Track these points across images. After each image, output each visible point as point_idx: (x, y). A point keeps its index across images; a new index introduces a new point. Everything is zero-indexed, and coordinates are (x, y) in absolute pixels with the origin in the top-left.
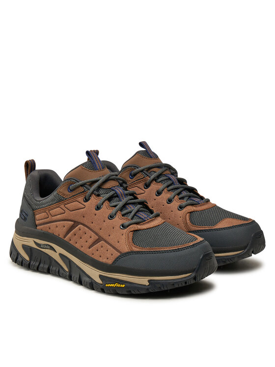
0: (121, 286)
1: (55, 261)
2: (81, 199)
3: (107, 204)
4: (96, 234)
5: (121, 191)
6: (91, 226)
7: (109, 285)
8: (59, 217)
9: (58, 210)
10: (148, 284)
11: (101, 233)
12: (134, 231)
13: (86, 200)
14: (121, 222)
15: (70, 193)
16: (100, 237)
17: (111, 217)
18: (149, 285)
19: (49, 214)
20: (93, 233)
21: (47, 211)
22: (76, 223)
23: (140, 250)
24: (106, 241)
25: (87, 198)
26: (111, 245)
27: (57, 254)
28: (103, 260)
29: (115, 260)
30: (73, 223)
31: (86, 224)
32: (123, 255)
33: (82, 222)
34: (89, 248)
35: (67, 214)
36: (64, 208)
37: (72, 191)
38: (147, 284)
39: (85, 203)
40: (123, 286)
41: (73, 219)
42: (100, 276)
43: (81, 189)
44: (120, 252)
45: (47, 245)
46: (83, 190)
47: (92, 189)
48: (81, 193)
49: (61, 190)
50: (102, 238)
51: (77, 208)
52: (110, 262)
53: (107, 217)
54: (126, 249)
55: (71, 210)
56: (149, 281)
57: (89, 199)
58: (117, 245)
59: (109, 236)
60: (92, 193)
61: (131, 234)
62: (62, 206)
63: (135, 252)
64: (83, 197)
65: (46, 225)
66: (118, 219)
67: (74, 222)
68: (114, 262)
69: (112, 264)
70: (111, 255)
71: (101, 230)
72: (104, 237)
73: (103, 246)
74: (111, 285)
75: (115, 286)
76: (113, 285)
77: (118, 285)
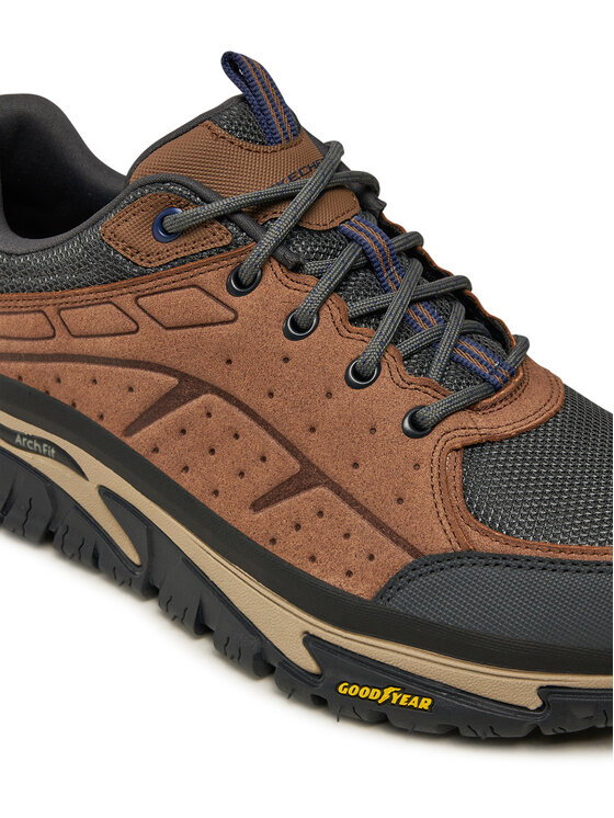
0: (414, 701)
1: (78, 507)
2: (215, 277)
3: (336, 313)
4: (292, 449)
5: (382, 242)
6: (266, 407)
7: (354, 690)
8: (105, 346)
9: (103, 316)
10: (539, 703)
11: (316, 449)
12: (466, 447)
13: (243, 284)
14: (406, 400)
15: (162, 247)
16: (305, 462)
17: (361, 376)
18: (539, 709)
19: (56, 322)
20: (273, 441)
21: (50, 311)
22: (189, 386)
23: (509, 550)
24: (338, 490)
25: (245, 277)
26: (364, 512)
27: (91, 485)
29: (389, 586)
30: (173, 381)
31: (241, 394)
32: (425, 564)
33: (218, 382)
34: (257, 506)
36: (134, 311)
37: (173, 236)
38: (534, 702)
39: (236, 301)
40: (426, 704)
41: (175, 364)
42: (310, 641)
43: (221, 235)
44: (412, 551)
45: (41, 441)
46: (227, 241)
47: (269, 239)
48: (219, 250)
49: (120, 228)
50: (322, 474)
51: (196, 320)
52: (362, 588)
53: (341, 374)
54: (438, 540)
55: (168, 322)
56: (544, 692)
57: (255, 282)
58: (394, 516)
59: (356, 465)
60: (273, 255)
61: (453, 463)
62: (126, 301)
63: (482, 556)
64: (225, 271)
65: (41, 366)
66: (391, 386)
67: (183, 377)
68: (381, 594)
69: (372, 600)
70: (364, 559)
71: (314, 437)
72: (331, 470)
73: (326, 510)
74: (365, 692)
75: (386, 696)
76: (374, 694)
77: (396, 697)
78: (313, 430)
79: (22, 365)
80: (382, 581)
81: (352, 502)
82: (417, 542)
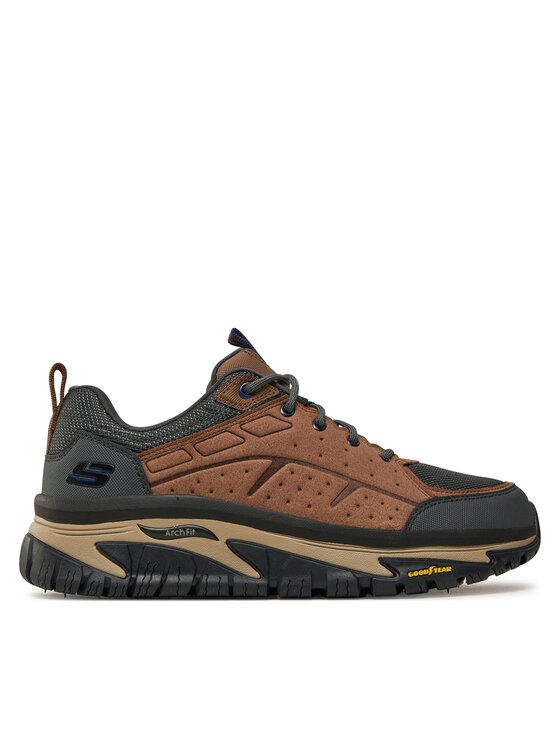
0: (444, 569)
2: (276, 410)
4: (340, 475)
6: (321, 461)
7: (416, 574)
9: (224, 438)
11: (352, 472)
13: (288, 412)
15: (246, 401)
16: (350, 480)
19: (193, 451)
20: (331, 475)
21: (189, 446)
22: (278, 461)
24: (368, 486)
25: (290, 408)
26: (386, 492)
27: (222, 544)
28: (381, 523)
29: (410, 519)
30: (269, 461)
31: (306, 458)
32: (421, 507)
33: (293, 455)
34: (333, 504)
35: (251, 444)
36: (241, 432)
37: (251, 395)
38: (487, 559)
39: (289, 419)
40: (449, 569)
41: (269, 453)
42: (383, 561)
43: (272, 391)
44: (413, 503)
45: (185, 527)
48: (274, 398)
49: (225, 394)
50: (359, 482)
51: (274, 429)
52: (398, 524)
53: (347, 442)
54: (421, 496)
55: (262, 433)
56: (489, 554)
57: (294, 411)
58: (399, 491)
59: (372, 475)
62: (236, 428)
63: (441, 499)
67: (273, 458)
68: (408, 523)
69: (406, 528)
70: (394, 511)
71: (349, 468)
72: (363, 479)
73: (368, 495)
74: (421, 573)
75: (431, 572)
76: (425, 572)
77: (436, 570)
78: (346, 465)
79: (173, 481)
80: (406, 518)
81: (378, 489)
82: (414, 499)
